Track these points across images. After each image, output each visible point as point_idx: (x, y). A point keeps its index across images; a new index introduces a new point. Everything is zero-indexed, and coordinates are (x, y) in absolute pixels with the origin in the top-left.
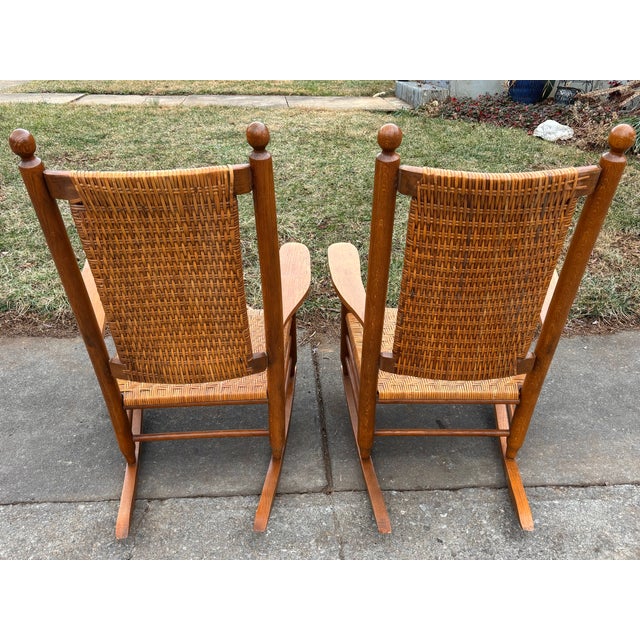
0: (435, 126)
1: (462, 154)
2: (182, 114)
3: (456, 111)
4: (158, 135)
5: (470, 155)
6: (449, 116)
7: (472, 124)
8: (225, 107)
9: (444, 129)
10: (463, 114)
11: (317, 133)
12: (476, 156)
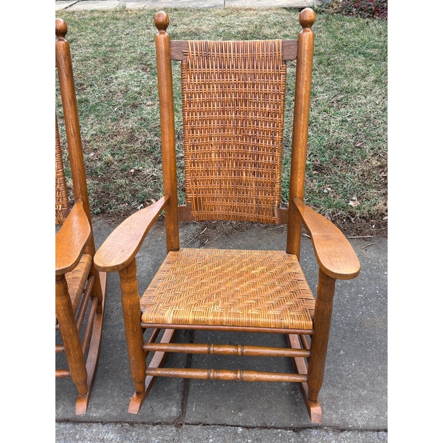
0: (335, 23)
1: (352, 53)
2: (139, 18)
3: (355, 7)
4: (115, 38)
5: (360, 54)
6: (349, 13)
7: (367, 20)
8: (176, 10)
9: (342, 26)
10: (361, 10)
11: (239, 32)
12: (364, 54)
